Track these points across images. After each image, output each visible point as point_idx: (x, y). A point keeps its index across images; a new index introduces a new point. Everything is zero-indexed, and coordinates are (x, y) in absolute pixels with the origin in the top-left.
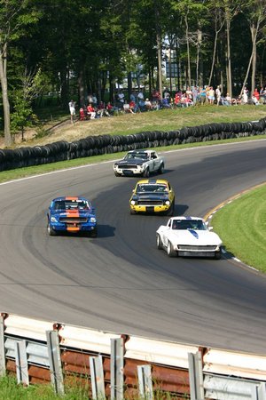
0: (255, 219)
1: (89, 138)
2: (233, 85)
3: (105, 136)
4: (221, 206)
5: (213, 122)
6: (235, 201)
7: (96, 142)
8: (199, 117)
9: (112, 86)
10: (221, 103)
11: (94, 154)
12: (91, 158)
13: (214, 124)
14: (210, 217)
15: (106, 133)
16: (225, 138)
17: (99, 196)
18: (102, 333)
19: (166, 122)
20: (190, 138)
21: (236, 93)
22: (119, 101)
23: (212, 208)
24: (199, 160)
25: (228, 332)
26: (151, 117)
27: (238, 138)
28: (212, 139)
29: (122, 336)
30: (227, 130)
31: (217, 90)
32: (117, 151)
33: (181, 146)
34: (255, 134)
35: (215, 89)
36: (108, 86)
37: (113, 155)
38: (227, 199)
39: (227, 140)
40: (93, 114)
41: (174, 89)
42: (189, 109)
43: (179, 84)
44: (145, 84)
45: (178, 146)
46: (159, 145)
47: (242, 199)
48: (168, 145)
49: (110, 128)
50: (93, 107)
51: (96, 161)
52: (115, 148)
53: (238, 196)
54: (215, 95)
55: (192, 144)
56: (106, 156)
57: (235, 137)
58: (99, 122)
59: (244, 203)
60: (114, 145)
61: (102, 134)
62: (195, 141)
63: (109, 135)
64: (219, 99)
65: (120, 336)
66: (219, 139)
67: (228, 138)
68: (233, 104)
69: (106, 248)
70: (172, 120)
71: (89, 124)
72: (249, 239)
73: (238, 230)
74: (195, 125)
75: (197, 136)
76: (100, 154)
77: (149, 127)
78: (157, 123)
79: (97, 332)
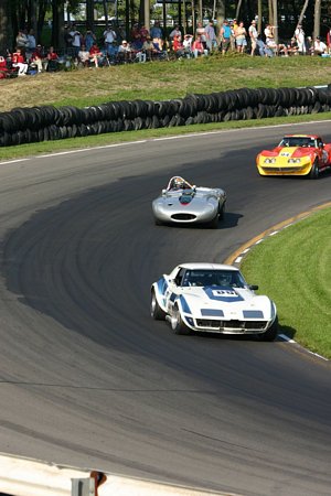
0: (322, 265)
1: (16, 112)
2: (279, 18)
3: (45, 107)
4: (258, 240)
5: (242, 86)
6: (283, 232)
7: (29, 118)
8: (218, 77)
9: (58, 16)
10: (257, 52)
11: (25, 141)
12: (19, 148)
13: (245, 90)
14: (239, 260)
15: (46, 102)
16: (264, 116)
17: (33, 217)
18: (54, 468)
19: (156, 84)
20: (200, 115)
21: (285, 34)
22: (70, 44)
23: (242, 244)
24: (216, 155)
25: (276, 470)
26: (129, 73)
27: (289, 117)
28: (241, 118)
29: (93, 474)
30: (269, 102)
31: (251, 28)
32: (67, 136)
33: (183, 128)
34: (321, 111)
35: (247, 26)
36: (49, 15)
37: (58, 143)
38: (270, 226)
39: (268, 120)
40: (23, 67)
41: (171, 24)
42: (199, 63)
43: (180, 16)
44: (119, 13)
45: (178, 129)
46: (144, 127)
47: (297, 228)
48: (161, 126)
49: (54, 92)
50: (23, 54)
51: (27, 154)
52: (63, 130)
53: (288, 224)
54: (248, 37)
55: (203, 126)
56: (47, 144)
57: (282, 114)
58: (34, 83)
59: (300, 236)
60: (61, 124)
61: (40, 103)
62: (210, 121)
63: (51, 106)
64: (254, 46)
65: (88, 475)
66: (254, 117)
67: (271, 116)
68: (280, 54)
69: (48, 313)
70: (167, 81)
71: (15, 85)
72: (310, 302)
73: (289, 285)
74: (209, 91)
75: (214, 110)
76: (35, 140)
77: (124, 93)
78: (141, 87)
79: (46, 467)
